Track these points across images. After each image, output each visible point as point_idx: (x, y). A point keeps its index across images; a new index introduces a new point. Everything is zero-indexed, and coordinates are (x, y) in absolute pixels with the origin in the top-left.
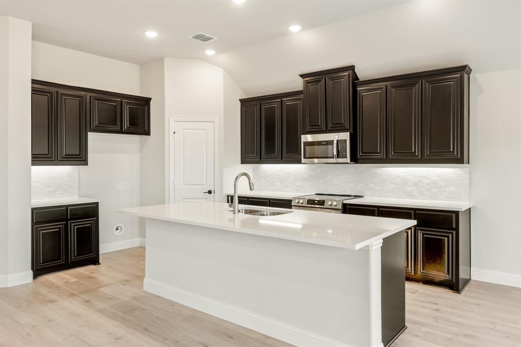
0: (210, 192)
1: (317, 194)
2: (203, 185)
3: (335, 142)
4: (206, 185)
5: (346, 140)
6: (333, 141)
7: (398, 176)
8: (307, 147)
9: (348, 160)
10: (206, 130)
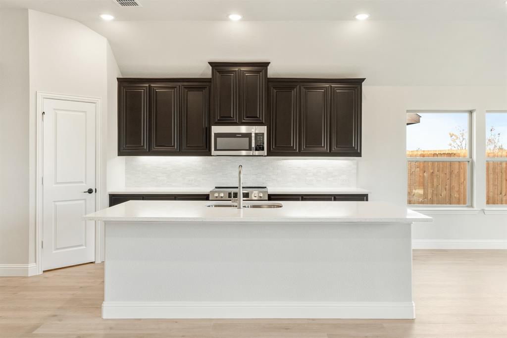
0: (90, 191)
1: (216, 188)
2: (82, 182)
3: (253, 135)
4: (86, 183)
5: (263, 134)
6: (251, 134)
7: (299, 168)
8: (218, 139)
9: (265, 152)
10: (84, 112)
